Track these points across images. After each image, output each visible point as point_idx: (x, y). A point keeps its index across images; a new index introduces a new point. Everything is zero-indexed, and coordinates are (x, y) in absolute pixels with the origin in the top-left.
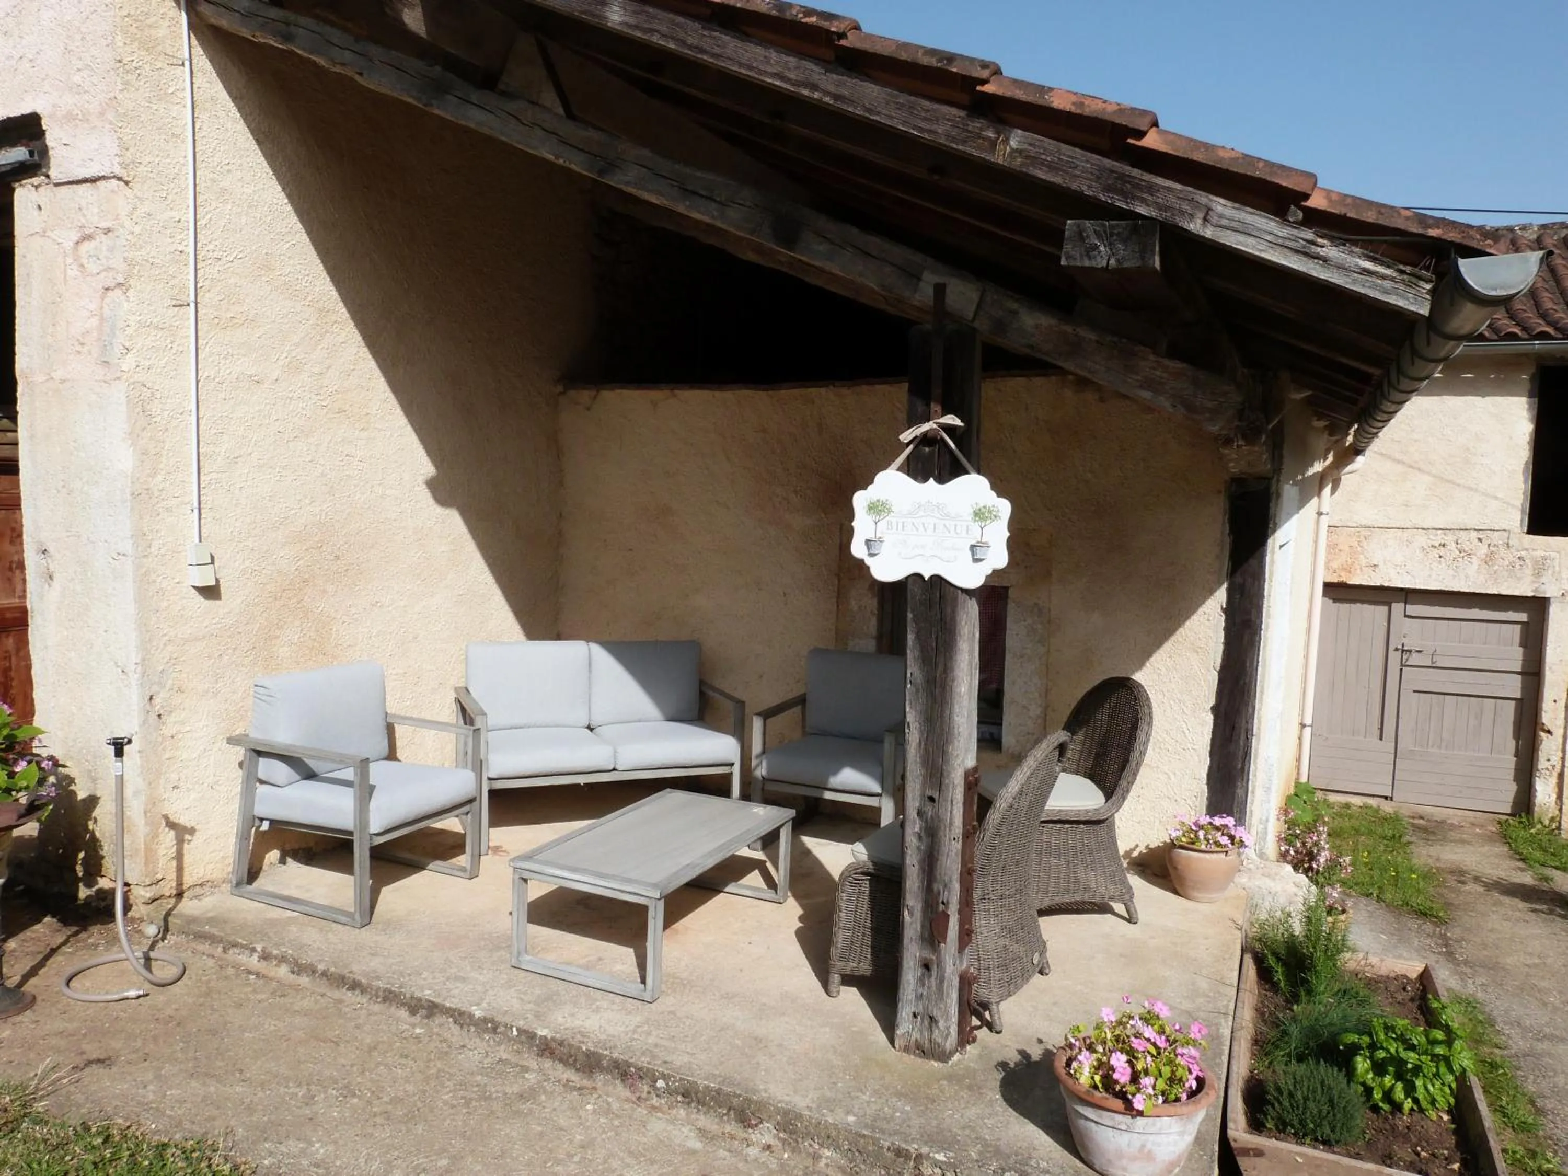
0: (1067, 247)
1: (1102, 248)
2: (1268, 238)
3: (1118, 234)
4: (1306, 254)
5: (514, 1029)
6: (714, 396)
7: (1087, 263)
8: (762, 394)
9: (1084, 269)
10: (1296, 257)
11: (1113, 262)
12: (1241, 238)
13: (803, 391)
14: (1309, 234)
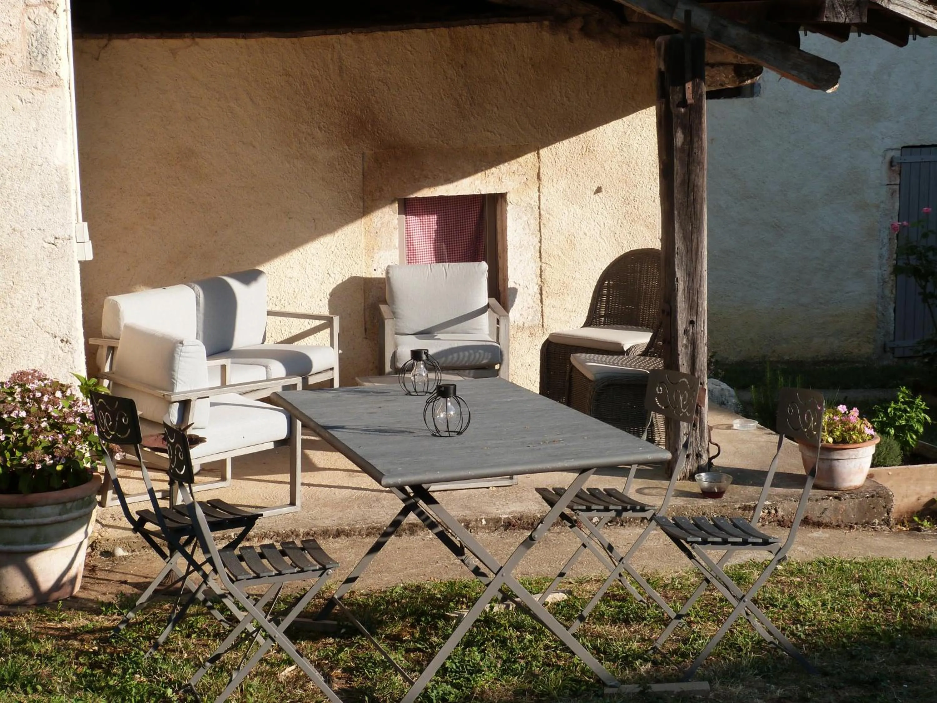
0: (827, 13)
1: (843, 13)
2: (916, 10)
3: (850, 6)
4: (930, 18)
5: (483, 521)
6: (237, 44)
7: (836, 21)
8: (286, 42)
9: (834, 23)
10: (927, 19)
11: (847, 20)
12: (904, 10)
13: (323, 38)
14: (931, 8)
